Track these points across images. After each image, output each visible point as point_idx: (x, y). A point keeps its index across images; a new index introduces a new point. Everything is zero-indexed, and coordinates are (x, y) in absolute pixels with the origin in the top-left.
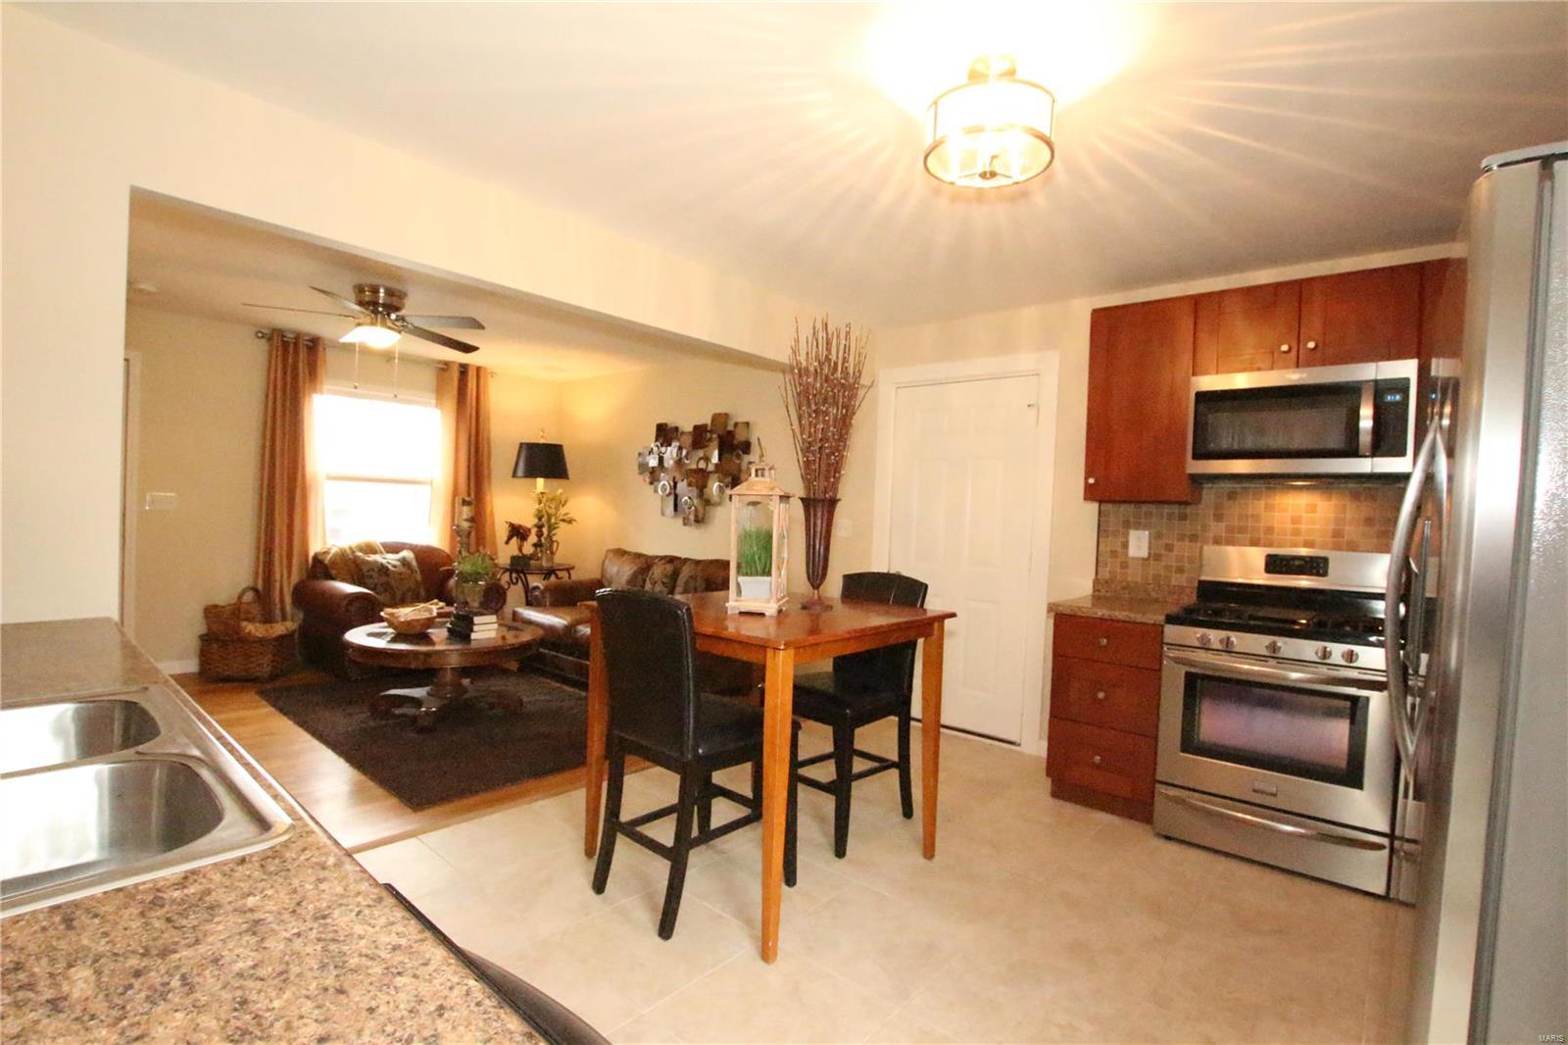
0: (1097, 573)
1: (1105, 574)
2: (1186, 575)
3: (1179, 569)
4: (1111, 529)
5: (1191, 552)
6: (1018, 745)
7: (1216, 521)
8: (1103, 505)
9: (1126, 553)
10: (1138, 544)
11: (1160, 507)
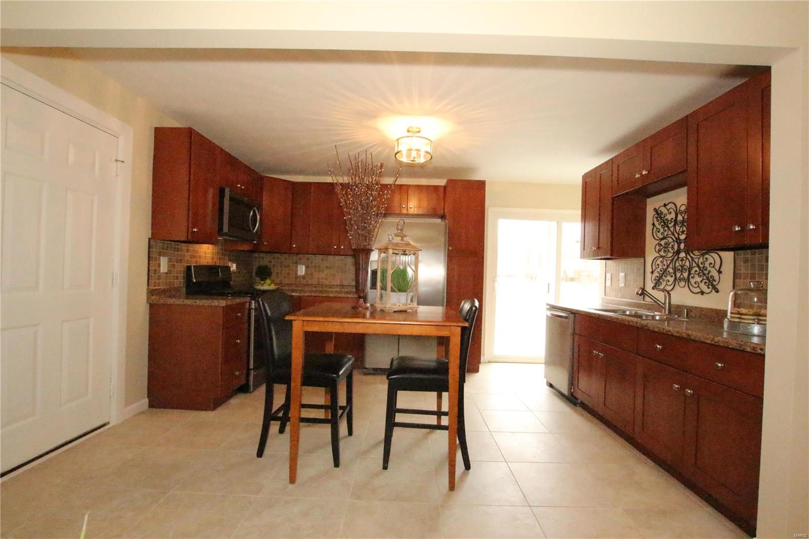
0: (148, 286)
1: (152, 285)
2: (179, 280)
3: (177, 278)
4: (154, 256)
5: (180, 268)
6: (108, 423)
7: (187, 252)
8: (151, 241)
9: (160, 270)
10: (164, 265)
11: (172, 244)
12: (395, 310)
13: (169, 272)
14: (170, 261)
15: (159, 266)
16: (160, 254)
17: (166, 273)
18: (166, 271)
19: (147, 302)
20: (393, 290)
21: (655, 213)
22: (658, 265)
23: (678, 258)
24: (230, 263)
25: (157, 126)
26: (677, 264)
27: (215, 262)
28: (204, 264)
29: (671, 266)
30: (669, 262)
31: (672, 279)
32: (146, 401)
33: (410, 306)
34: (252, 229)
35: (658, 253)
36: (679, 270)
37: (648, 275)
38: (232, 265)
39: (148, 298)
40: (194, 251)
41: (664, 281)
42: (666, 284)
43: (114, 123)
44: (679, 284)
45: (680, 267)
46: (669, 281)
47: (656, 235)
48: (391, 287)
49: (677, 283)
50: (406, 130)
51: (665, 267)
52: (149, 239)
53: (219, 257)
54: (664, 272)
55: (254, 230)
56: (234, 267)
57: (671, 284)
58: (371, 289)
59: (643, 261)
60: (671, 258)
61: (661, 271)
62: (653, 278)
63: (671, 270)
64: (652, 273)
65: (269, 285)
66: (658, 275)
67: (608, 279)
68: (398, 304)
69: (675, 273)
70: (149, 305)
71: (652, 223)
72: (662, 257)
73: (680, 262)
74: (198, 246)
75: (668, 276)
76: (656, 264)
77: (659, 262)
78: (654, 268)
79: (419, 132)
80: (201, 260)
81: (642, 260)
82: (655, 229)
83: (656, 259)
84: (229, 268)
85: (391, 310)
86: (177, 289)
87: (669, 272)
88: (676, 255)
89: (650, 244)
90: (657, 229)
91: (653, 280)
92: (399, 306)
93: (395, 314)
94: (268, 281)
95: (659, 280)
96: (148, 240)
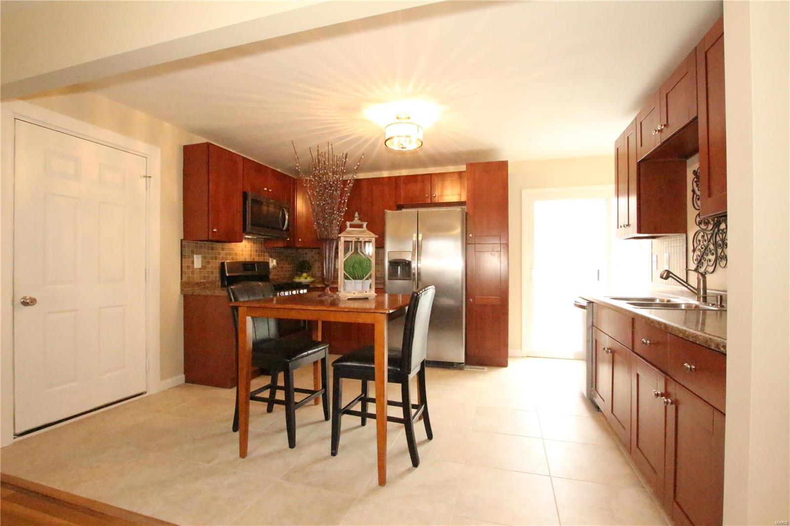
0: (181, 279)
1: (185, 279)
2: (214, 275)
3: (212, 273)
4: (187, 254)
5: (216, 264)
6: (146, 393)
7: (222, 250)
8: (183, 241)
9: (193, 266)
10: (198, 261)
11: (205, 244)
12: (350, 298)
13: (203, 267)
14: (204, 258)
15: (193, 262)
16: (193, 253)
17: (200, 269)
18: (200, 267)
19: (181, 294)
20: (346, 278)
21: (694, 176)
22: (699, 241)
23: (719, 230)
24: (270, 259)
25: (185, 144)
26: (718, 239)
27: (254, 259)
28: (241, 260)
29: (712, 241)
30: (709, 236)
31: (713, 258)
32: (183, 376)
33: (367, 293)
34: (281, 227)
35: (699, 225)
36: (720, 246)
37: (691, 253)
38: (272, 261)
39: (182, 290)
40: (229, 249)
41: (705, 261)
42: (708, 265)
43: (141, 146)
44: (719, 264)
45: (720, 242)
46: (710, 261)
47: (696, 203)
48: (344, 274)
49: (718, 264)
50: (396, 117)
51: (706, 243)
52: (182, 240)
53: (258, 253)
54: (705, 249)
55: (283, 227)
56: (273, 263)
57: (713, 264)
58: (389, 279)
59: (685, 237)
60: (712, 232)
61: (702, 248)
62: (695, 257)
63: (711, 247)
64: (694, 251)
65: (306, 279)
66: (700, 254)
67: (654, 262)
68: (353, 292)
69: (716, 251)
70: (183, 295)
71: (692, 189)
72: (703, 230)
73: (721, 235)
74: (233, 244)
75: (709, 254)
76: (697, 240)
77: (700, 237)
78: (695, 246)
79: (409, 118)
80: (238, 257)
81: (684, 235)
82: (695, 196)
83: (697, 234)
84: (267, 264)
85: (345, 298)
86: (213, 283)
87: (710, 249)
88: (716, 227)
89: (692, 214)
90: (697, 195)
91: (694, 260)
92: (354, 293)
93: (350, 302)
94: (305, 275)
95: (700, 260)
96: (180, 241)
